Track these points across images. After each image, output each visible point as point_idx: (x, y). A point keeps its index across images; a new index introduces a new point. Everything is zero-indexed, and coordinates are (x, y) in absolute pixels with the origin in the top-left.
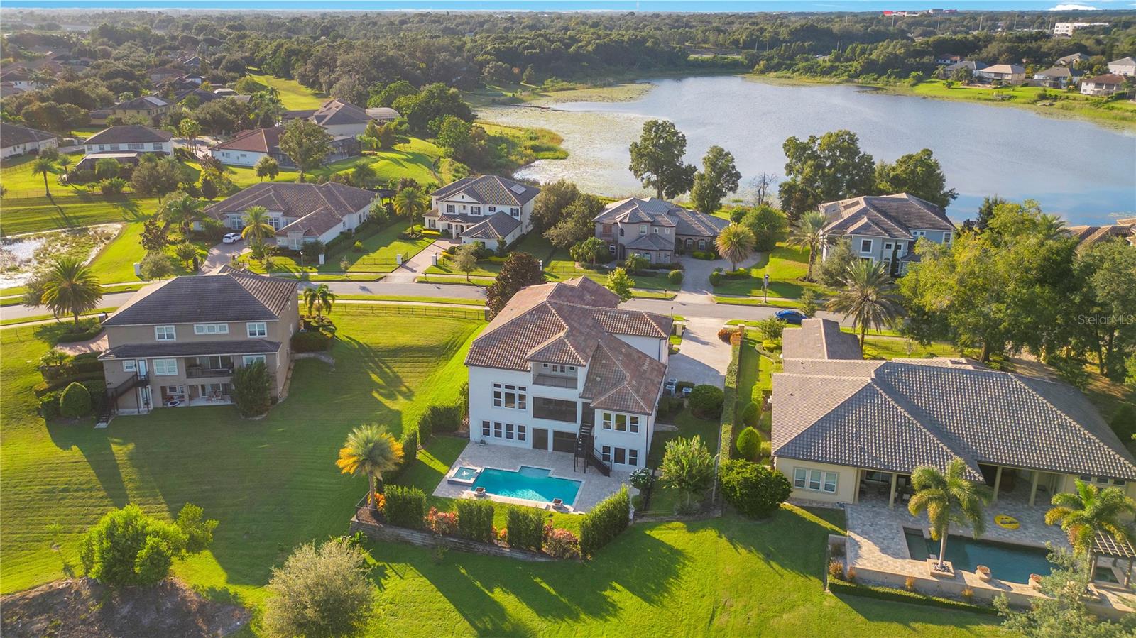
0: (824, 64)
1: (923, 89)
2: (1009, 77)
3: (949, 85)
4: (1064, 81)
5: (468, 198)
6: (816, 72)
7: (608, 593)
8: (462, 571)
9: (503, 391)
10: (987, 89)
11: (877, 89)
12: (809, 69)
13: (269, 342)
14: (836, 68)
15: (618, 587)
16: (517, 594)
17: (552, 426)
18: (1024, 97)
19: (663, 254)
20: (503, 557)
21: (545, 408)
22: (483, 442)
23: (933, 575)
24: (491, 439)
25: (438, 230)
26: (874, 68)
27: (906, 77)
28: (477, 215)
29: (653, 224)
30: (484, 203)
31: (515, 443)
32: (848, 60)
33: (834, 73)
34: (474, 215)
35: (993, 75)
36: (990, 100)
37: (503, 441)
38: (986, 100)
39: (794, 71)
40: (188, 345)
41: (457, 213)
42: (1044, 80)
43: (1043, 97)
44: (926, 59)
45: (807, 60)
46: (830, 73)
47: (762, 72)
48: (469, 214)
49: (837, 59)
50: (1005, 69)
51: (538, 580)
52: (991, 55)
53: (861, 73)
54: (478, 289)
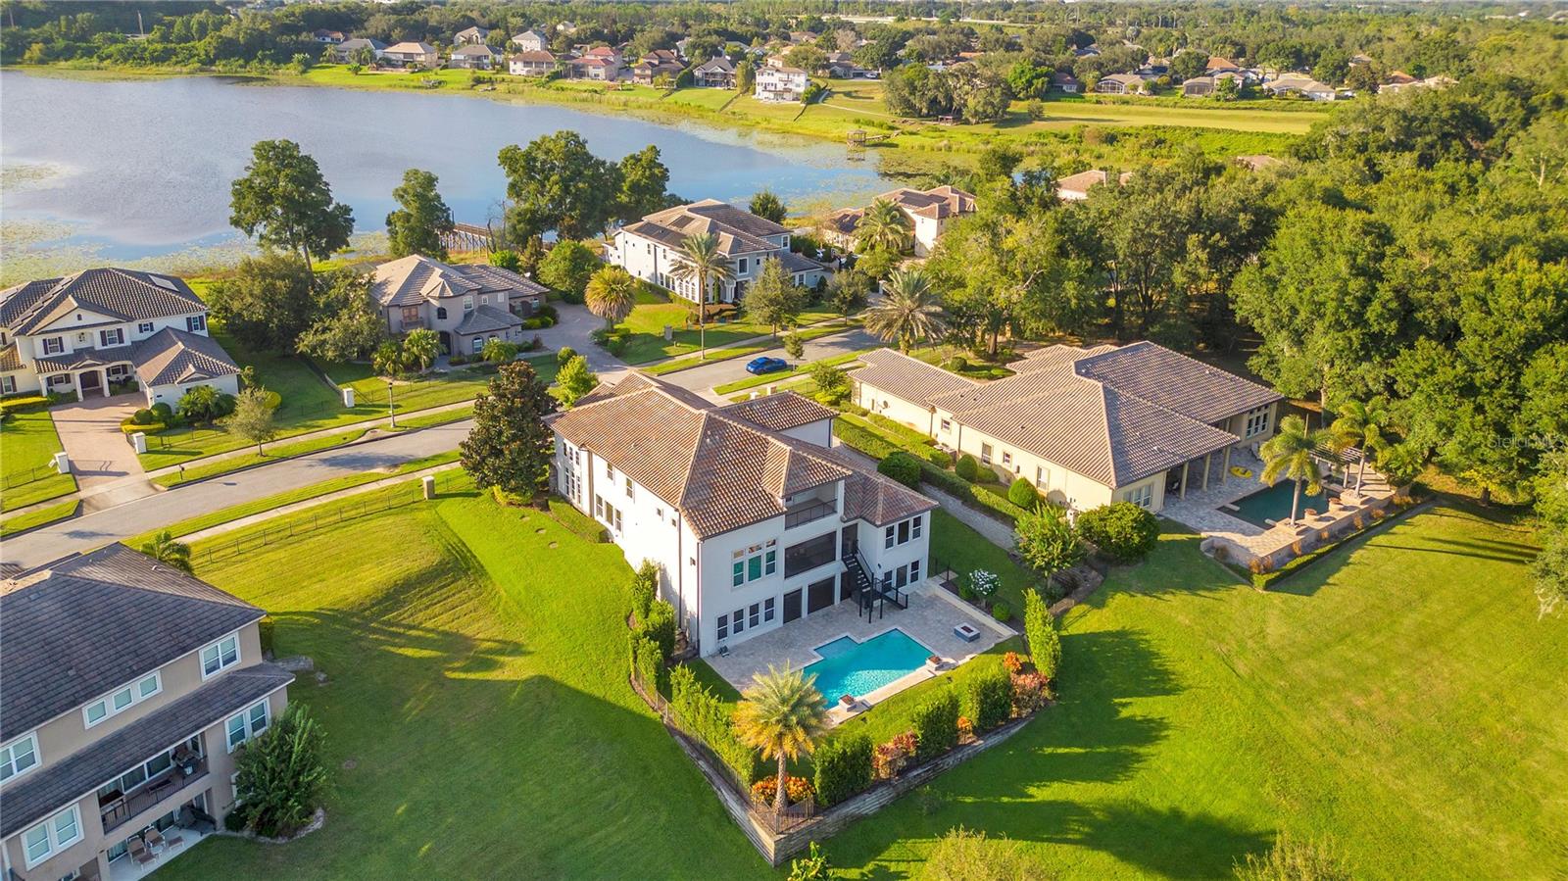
0: (151, 47)
1: (317, 76)
2: (423, 58)
3: (356, 71)
4: (485, 61)
6: (142, 59)
7: (1125, 713)
8: (969, 800)
9: (746, 558)
10: (403, 73)
11: (247, 80)
12: (129, 54)
13: (244, 670)
14: (174, 52)
15: (1124, 700)
16: (1059, 779)
17: (804, 580)
18: (455, 82)
20: (979, 755)
21: (800, 559)
22: (723, 650)
23: (1298, 534)
24: (733, 640)
25: (37, 393)
26: (227, 49)
27: (288, 59)
28: (117, 345)
29: (481, 292)
30: (130, 319)
31: (764, 628)
32: (187, 39)
33: (174, 59)
35: (402, 56)
36: (420, 87)
37: (749, 634)
38: (415, 87)
39: (102, 59)
40: (77, 760)
42: (465, 61)
43: (478, 81)
44: (304, 37)
45: (115, 41)
46: (169, 59)
47: (42, 62)
48: (99, 346)
49: (165, 38)
50: (414, 48)
51: (1049, 750)
52: (379, 31)
53: (217, 57)
54: (305, 461)
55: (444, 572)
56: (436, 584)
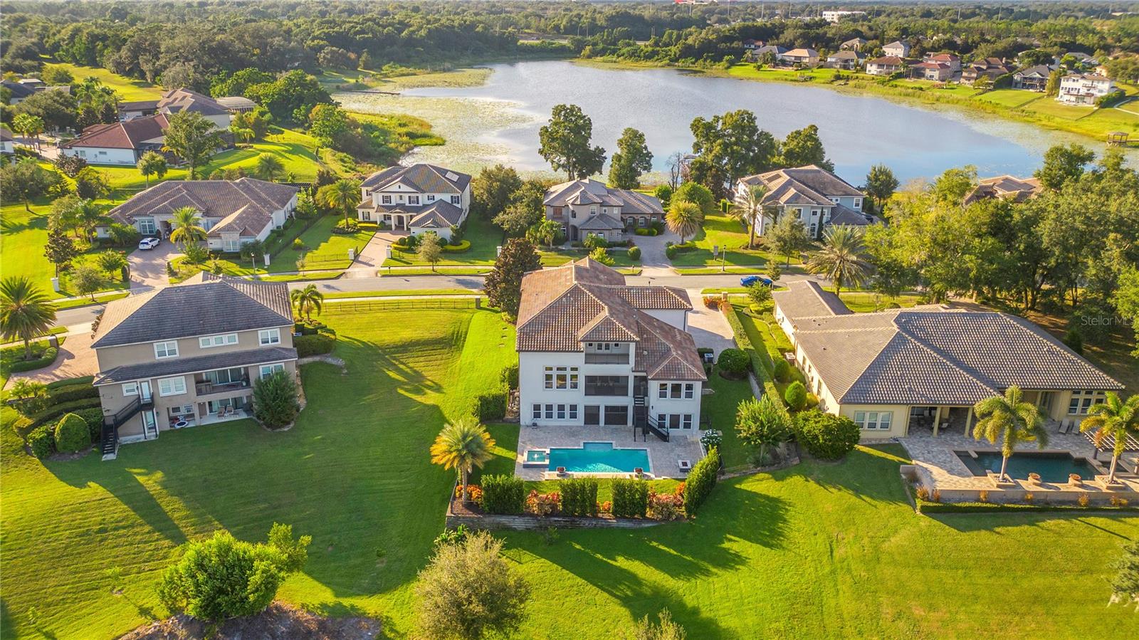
0: (646, 49)
1: (736, 71)
2: (807, 60)
3: (759, 68)
4: (852, 63)
5: (405, 188)
6: (639, 56)
7: (726, 545)
8: (578, 547)
9: (555, 373)
10: (789, 70)
11: (696, 72)
12: (633, 53)
13: (283, 349)
14: (657, 53)
15: (733, 537)
16: (642, 560)
17: (603, 401)
18: (822, 78)
19: (615, 232)
20: (610, 528)
21: (596, 385)
22: (535, 425)
23: (999, 486)
24: (542, 421)
25: (376, 223)
26: (688, 52)
27: (721, 60)
28: (415, 205)
29: (602, 205)
30: (423, 192)
31: (567, 422)
32: (667, 45)
33: (656, 57)
34: (412, 205)
35: (793, 58)
36: (795, 81)
37: (555, 422)
38: (792, 80)
39: (619, 56)
40: (194, 359)
41: (393, 203)
42: (836, 63)
43: (838, 78)
44: (735, 44)
45: (629, 45)
46: (653, 57)
47: (589, 57)
48: (407, 204)
49: (656, 44)
50: (803, 53)
51: (655, 544)
52: (787, 40)
53: (680, 57)
54: (449, 278)
55: (440, 343)
56: (431, 348)
